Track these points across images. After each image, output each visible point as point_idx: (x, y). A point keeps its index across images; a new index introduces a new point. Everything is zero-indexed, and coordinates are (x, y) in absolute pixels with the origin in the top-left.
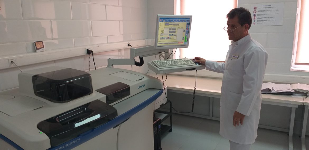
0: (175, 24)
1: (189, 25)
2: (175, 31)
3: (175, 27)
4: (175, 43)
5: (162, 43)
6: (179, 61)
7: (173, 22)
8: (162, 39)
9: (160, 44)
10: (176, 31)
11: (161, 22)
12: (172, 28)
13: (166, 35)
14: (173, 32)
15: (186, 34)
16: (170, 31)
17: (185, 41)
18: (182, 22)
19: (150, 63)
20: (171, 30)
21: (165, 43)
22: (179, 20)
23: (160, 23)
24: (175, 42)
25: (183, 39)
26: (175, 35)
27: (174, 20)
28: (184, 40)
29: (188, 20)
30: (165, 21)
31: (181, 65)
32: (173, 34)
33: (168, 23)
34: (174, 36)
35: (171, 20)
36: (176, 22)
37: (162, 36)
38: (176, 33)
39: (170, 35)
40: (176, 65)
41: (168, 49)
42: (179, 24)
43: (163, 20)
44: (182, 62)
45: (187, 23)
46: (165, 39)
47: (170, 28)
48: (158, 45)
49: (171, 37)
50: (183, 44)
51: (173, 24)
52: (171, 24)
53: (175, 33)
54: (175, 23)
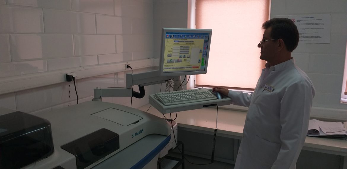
0: (188, 42)
1: (207, 42)
2: (188, 51)
3: (188, 46)
4: (187, 68)
5: (169, 68)
6: (194, 93)
7: (185, 38)
8: (169, 62)
9: (167, 68)
10: (190, 50)
11: (168, 38)
12: (184, 47)
13: (175, 57)
14: (185, 52)
15: (203, 55)
16: (180, 51)
17: (202, 65)
18: (198, 38)
19: (152, 96)
20: (182, 49)
21: (174, 68)
22: (194, 36)
23: (166, 39)
24: (187, 66)
25: (199, 62)
26: (188, 56)
27: (187, 36)
28: (200, 64)
29: (206, 36)
30: (174, 37)
31: (197, 99)
32: (185, 55)
33: (178, 40)
34: (186, 58)
35: (183, 36)
36: (190, 38)
37: (170, 58)
38: (190, 54)
39: (181, 57)
40: (190, 100)
41: (179, 77)
42: (193, 42)
43: (171, 35)
44: (198, 95)
45: (205, 40)
46: (174, 62)
47: (181, 47)
48: (164, 70)
49: (183, 59)
50: (199, 68)
51: (185, 42)
52: (183, 42)
53: (188, 53)
54: (189, 40)
